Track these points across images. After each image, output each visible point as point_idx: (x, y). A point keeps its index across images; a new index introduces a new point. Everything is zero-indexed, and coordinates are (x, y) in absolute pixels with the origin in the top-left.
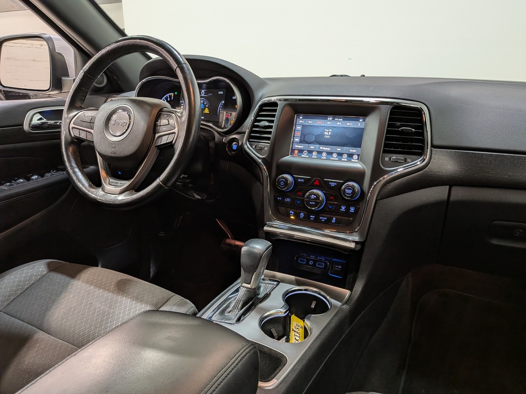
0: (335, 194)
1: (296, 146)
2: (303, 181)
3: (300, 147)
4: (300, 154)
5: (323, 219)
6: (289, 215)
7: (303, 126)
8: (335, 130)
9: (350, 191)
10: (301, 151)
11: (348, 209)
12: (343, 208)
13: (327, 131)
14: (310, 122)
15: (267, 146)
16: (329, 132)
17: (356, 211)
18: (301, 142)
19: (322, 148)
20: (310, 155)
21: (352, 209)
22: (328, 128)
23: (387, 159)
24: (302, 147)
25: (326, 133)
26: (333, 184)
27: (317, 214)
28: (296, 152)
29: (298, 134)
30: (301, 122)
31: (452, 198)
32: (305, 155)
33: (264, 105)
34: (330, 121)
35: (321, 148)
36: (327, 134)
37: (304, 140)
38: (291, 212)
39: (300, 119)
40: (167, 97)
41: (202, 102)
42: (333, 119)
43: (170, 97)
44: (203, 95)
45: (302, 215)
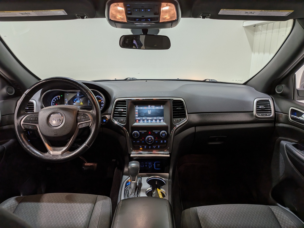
0: (157, 136)
1: (137, 118)
2: (144, 133)
4: (139, 122)
5: (154, 147)
6: (140, 148)
7: (139, 110)
8: (152, 111)
9: (164, 135)
10: (139, 120)
11: (163, 141)
12: (162, 141)
14: (141, 108)
15: (125, 120)
17: (167, 142)
18: (139, 116)
19: (148, 118)
20: (144, 121)
21: (165, 141)
22: (149, 110)
23: (175, 120)
26: (156, 133)
27: (151, 145)
28: (137, 121)
29: (137, 113)
30: (137, 108)
31: (196, 131)
32: (141, 121)
33: (118, 101)
34: (149, 107)
36: (149, 112)
38: (140, 146)
39: (137, 107)
40: (56, 98)
41: (78, 99)
42: (151, 106)
43: (58, 98)
44: (78, 96)
45: (145, 147)
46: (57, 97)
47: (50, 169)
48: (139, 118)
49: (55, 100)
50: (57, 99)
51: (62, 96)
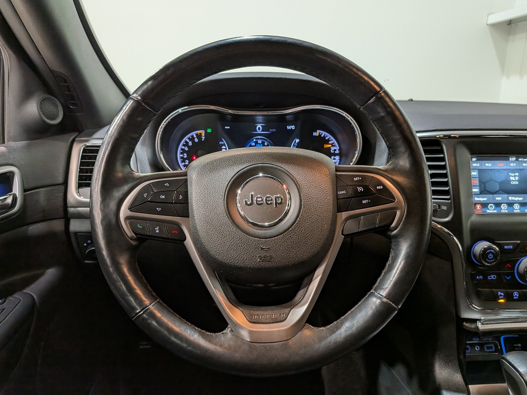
1: (476, 199)
2: (511, 247)
3: (482, 199)
4: (483, 210)
6: (496, 298)
7: (480, 171)
8: (523, 174)
10: (485, 205)
13: (513, 175)
14: (488, 165)
15: (444, 204)
16: (515, 176)
18: (483, 192)
20: (498, 209)
22: (513, 171)
24: (485, 199)
25: (512, 178)
28: (478, 207)
29: (476, 182)
30: (475, 165)
32: (491, 210)
34: (512, 162)
35: (510, 198)
36: (514, 179)
37: (485, 190)
38: (499, 293)
39: (474, 162)
40: (192, 136)
41: (260, 142)
42: (517, 160)
43: (199, 136)
44: (259, 132)
45: (516, 294)
46: (194, 134)
47: (149, 347)
48: (483, 199)
49: (190, 143)
50: (196, 140)
51: (209, 131)
